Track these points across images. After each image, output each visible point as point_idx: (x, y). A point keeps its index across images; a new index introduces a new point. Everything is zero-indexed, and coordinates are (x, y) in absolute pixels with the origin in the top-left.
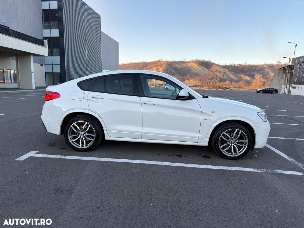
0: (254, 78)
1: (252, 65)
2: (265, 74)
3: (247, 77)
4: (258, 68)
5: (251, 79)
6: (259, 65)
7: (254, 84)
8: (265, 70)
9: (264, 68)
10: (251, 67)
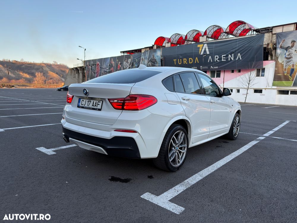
0: (35, 76)
1: (29, 62)
2: (44, 72)
3: (27, 75)
4: (36, 66)
5: (31, 77)
6: (37, 64)
7: (36, 82)
8: (44, 69)
9: (43, 66)
10: (28, 64)
